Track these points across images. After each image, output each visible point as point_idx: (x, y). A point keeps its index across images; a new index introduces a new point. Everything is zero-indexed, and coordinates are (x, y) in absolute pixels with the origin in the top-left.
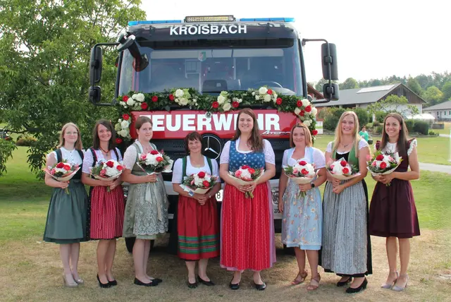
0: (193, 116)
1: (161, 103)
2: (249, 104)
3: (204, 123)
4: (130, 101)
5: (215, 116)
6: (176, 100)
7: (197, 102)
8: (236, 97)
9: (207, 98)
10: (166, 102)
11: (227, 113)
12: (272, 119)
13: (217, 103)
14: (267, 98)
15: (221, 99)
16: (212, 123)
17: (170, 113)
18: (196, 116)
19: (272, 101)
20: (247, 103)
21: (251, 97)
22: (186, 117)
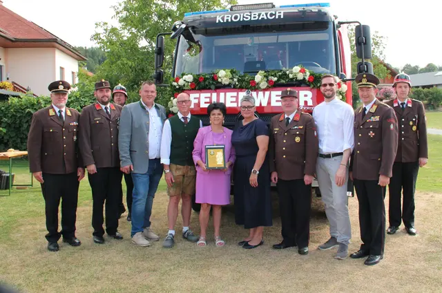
0: (235, 94)
1: (207, 83)
2: (284, 82)
4: (181, 82)
5: (254, 94)
6: (219, 80)
7: (238, 81)
8: (272, 75)
9: (247, 78)
10: (211, 82)
11: (264, 90)
12: (306, 96)
13: (254, 82)
14: (300, 77)
15: (258, 78)
17: (216, 92)
18: (238, 94)
19: (304, 79)
20: (283, 81)
21: (285, 75)
22: (229, 94)
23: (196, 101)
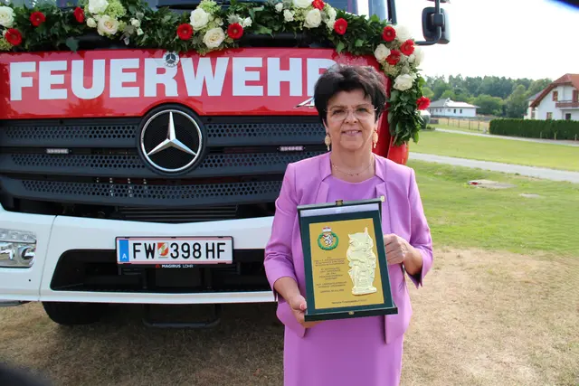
0: (134, 63)
1: (55, 30)
2: (269, 31)
3: (161, 79)
5: (187, 63)
6: (90, 22)
7: (143, 26)
8: (236, 13)
9: (167, 18)
10: (67, 28)
11: (214, 54)
13: (189, 29)
14: (313, 19)
15: (199, 18)
16: (180, 78)
17: (82, 56)
18: (142, 64)
19: (323, 24)
20: (265, 30)
21: (273, 16)
22: (118, 64)
23: (28, 82)
